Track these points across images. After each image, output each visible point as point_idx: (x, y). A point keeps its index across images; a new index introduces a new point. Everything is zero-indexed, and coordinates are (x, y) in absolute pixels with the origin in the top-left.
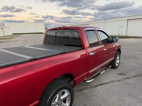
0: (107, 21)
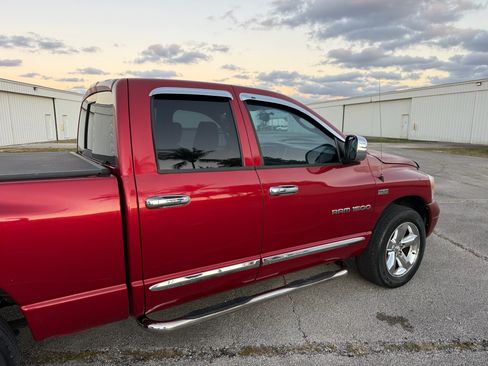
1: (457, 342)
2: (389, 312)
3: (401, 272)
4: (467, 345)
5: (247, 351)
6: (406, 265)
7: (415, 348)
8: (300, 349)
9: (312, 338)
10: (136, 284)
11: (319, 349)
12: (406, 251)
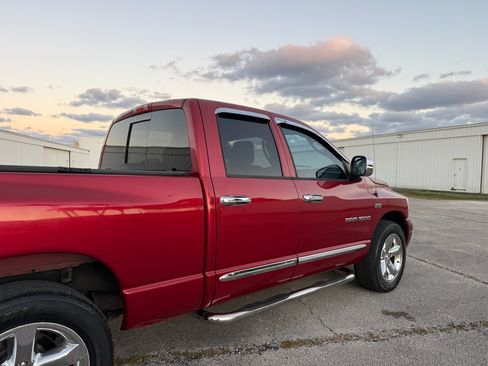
0: (406, 137)
1: (452, 326)
2: (391, 310)
3: (391, 277)
4: (460, 327)
5: (288, 344)
6: (393, 272)
7: (422, 332)
8: (332, 340)
9: (338, 331)
10: (208, 274)
11: (348, 338)
12: (393, 259)
